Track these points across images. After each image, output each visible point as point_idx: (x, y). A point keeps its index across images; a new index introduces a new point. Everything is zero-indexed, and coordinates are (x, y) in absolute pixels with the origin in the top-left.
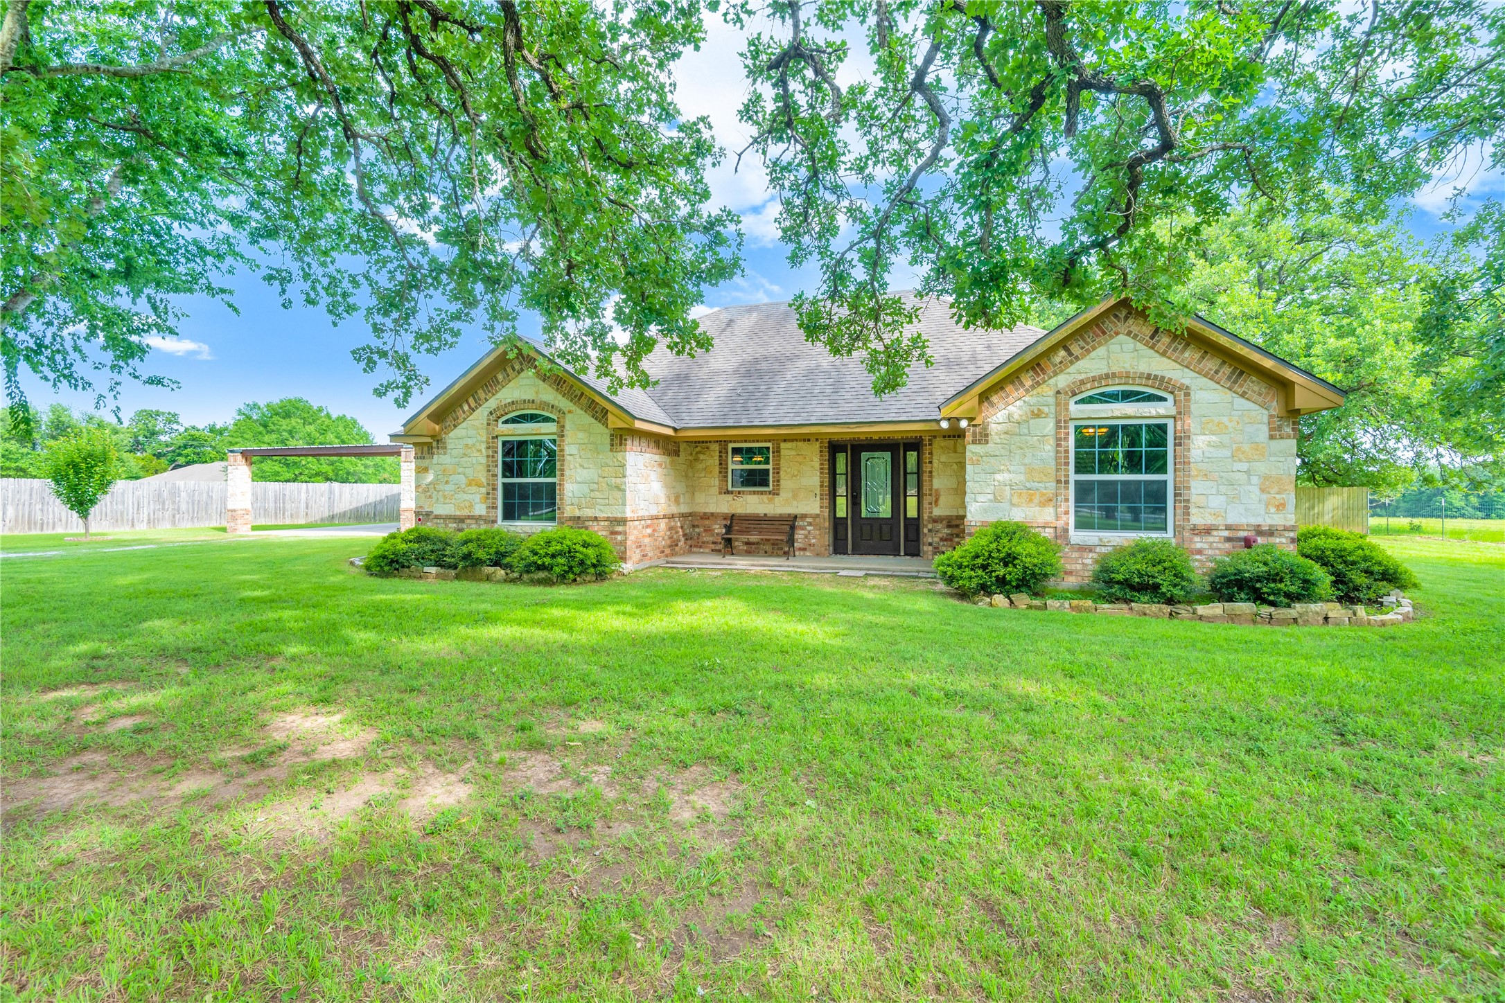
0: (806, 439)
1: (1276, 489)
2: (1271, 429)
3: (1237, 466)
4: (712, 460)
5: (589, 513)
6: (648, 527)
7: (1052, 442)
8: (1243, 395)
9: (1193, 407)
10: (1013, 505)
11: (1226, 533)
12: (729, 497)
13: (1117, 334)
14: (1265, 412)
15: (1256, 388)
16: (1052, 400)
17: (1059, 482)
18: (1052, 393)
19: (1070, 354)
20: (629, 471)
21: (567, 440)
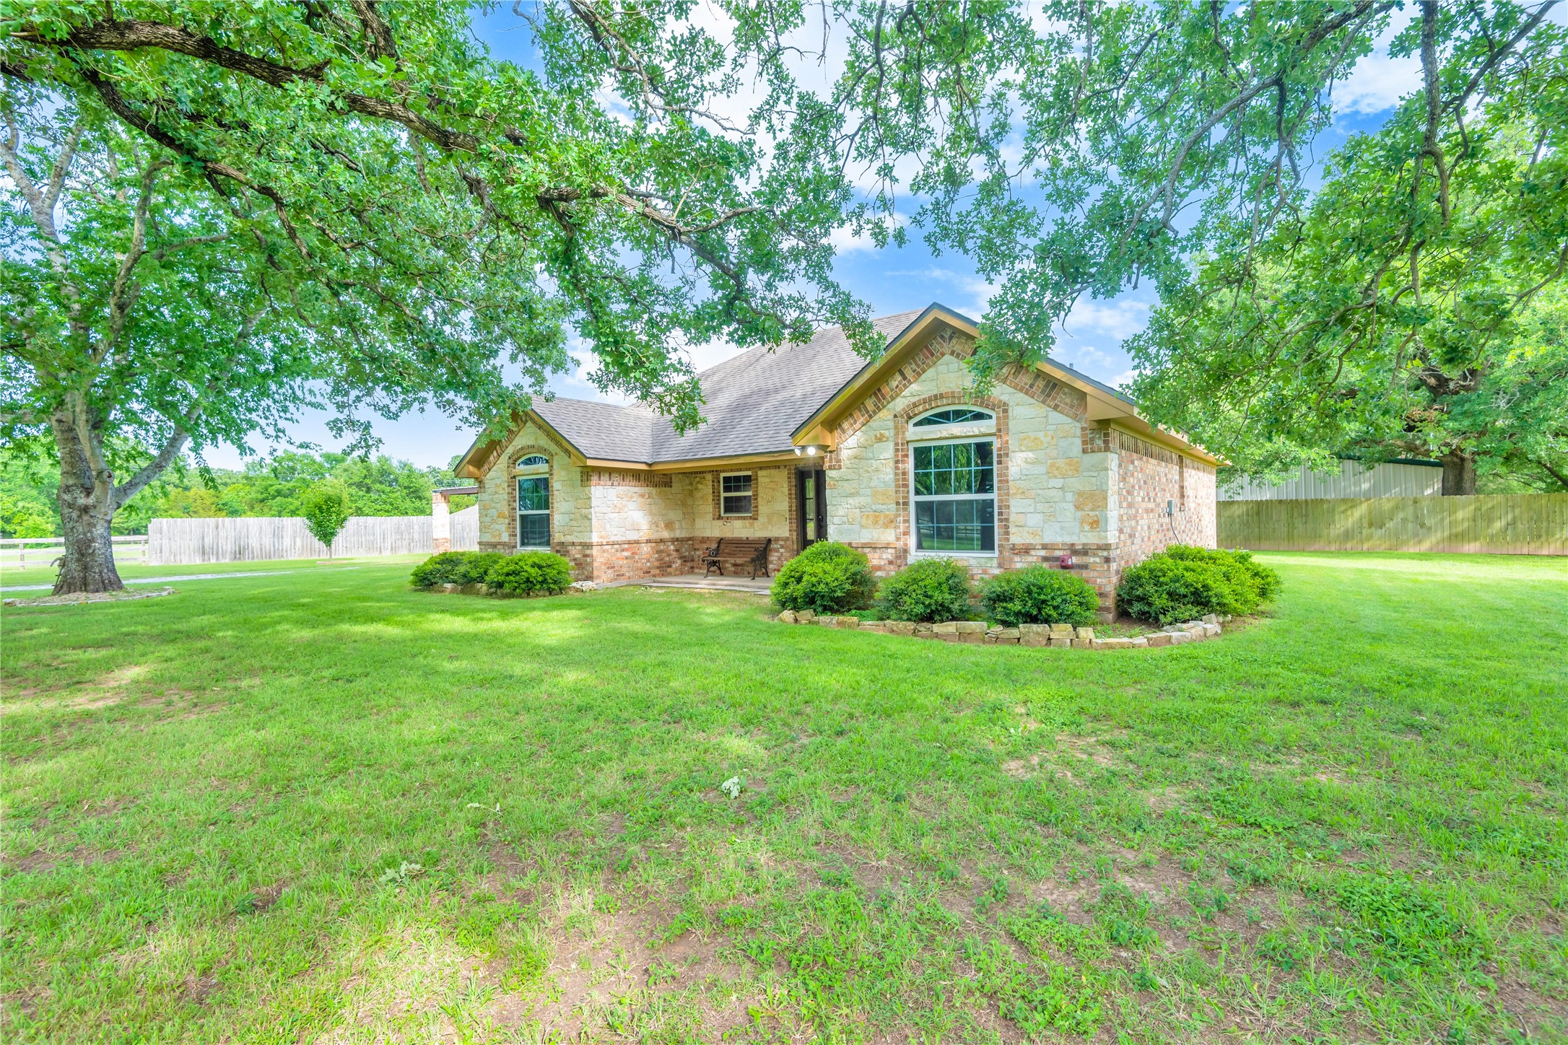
0: (776, 466)
1: (1090, 506)
2: (1084, 442)
3: (1053, 483)
4: (706, 489)
5: (569, 539)
6: (627, 550)
7: (892, 464)
8: (1056, 408)
9: (1011, 424)
10: (862, 527)
11: (1043, 553)
12: (720, 523)
13: (943, 355)
14: (1078, 425)
15: (1068, 400)
16: (891, 424)
17: (898, 503)
18: (891, 417)
19: (905, 378)
20: (594, 502)
21: (555, 477)
